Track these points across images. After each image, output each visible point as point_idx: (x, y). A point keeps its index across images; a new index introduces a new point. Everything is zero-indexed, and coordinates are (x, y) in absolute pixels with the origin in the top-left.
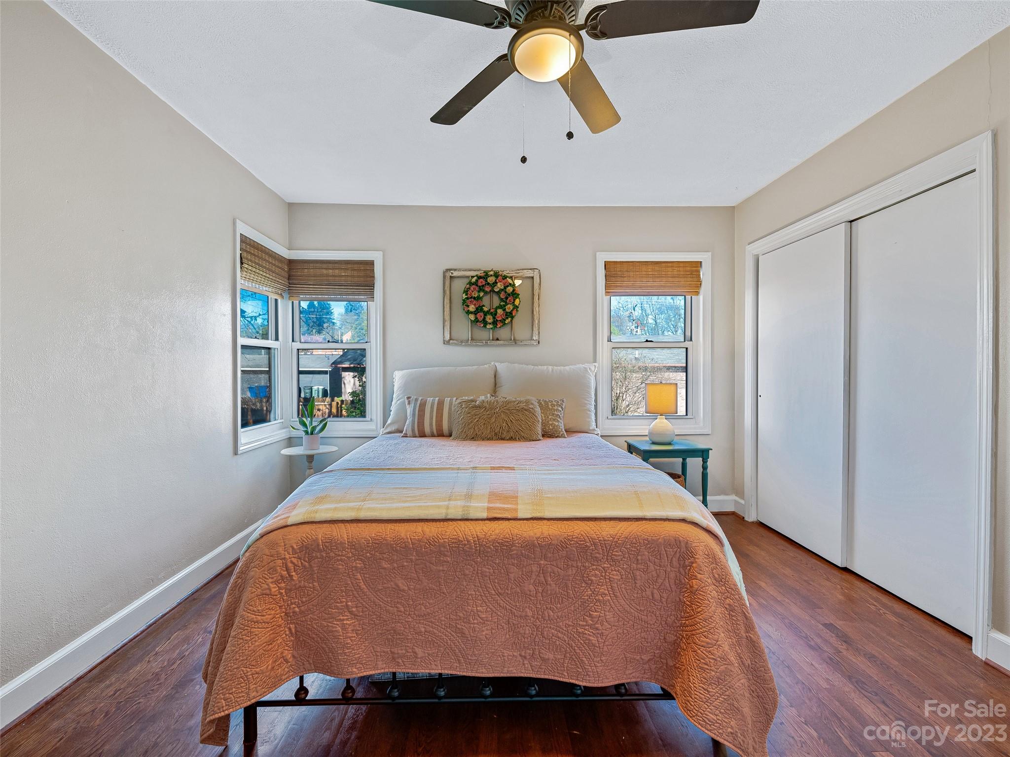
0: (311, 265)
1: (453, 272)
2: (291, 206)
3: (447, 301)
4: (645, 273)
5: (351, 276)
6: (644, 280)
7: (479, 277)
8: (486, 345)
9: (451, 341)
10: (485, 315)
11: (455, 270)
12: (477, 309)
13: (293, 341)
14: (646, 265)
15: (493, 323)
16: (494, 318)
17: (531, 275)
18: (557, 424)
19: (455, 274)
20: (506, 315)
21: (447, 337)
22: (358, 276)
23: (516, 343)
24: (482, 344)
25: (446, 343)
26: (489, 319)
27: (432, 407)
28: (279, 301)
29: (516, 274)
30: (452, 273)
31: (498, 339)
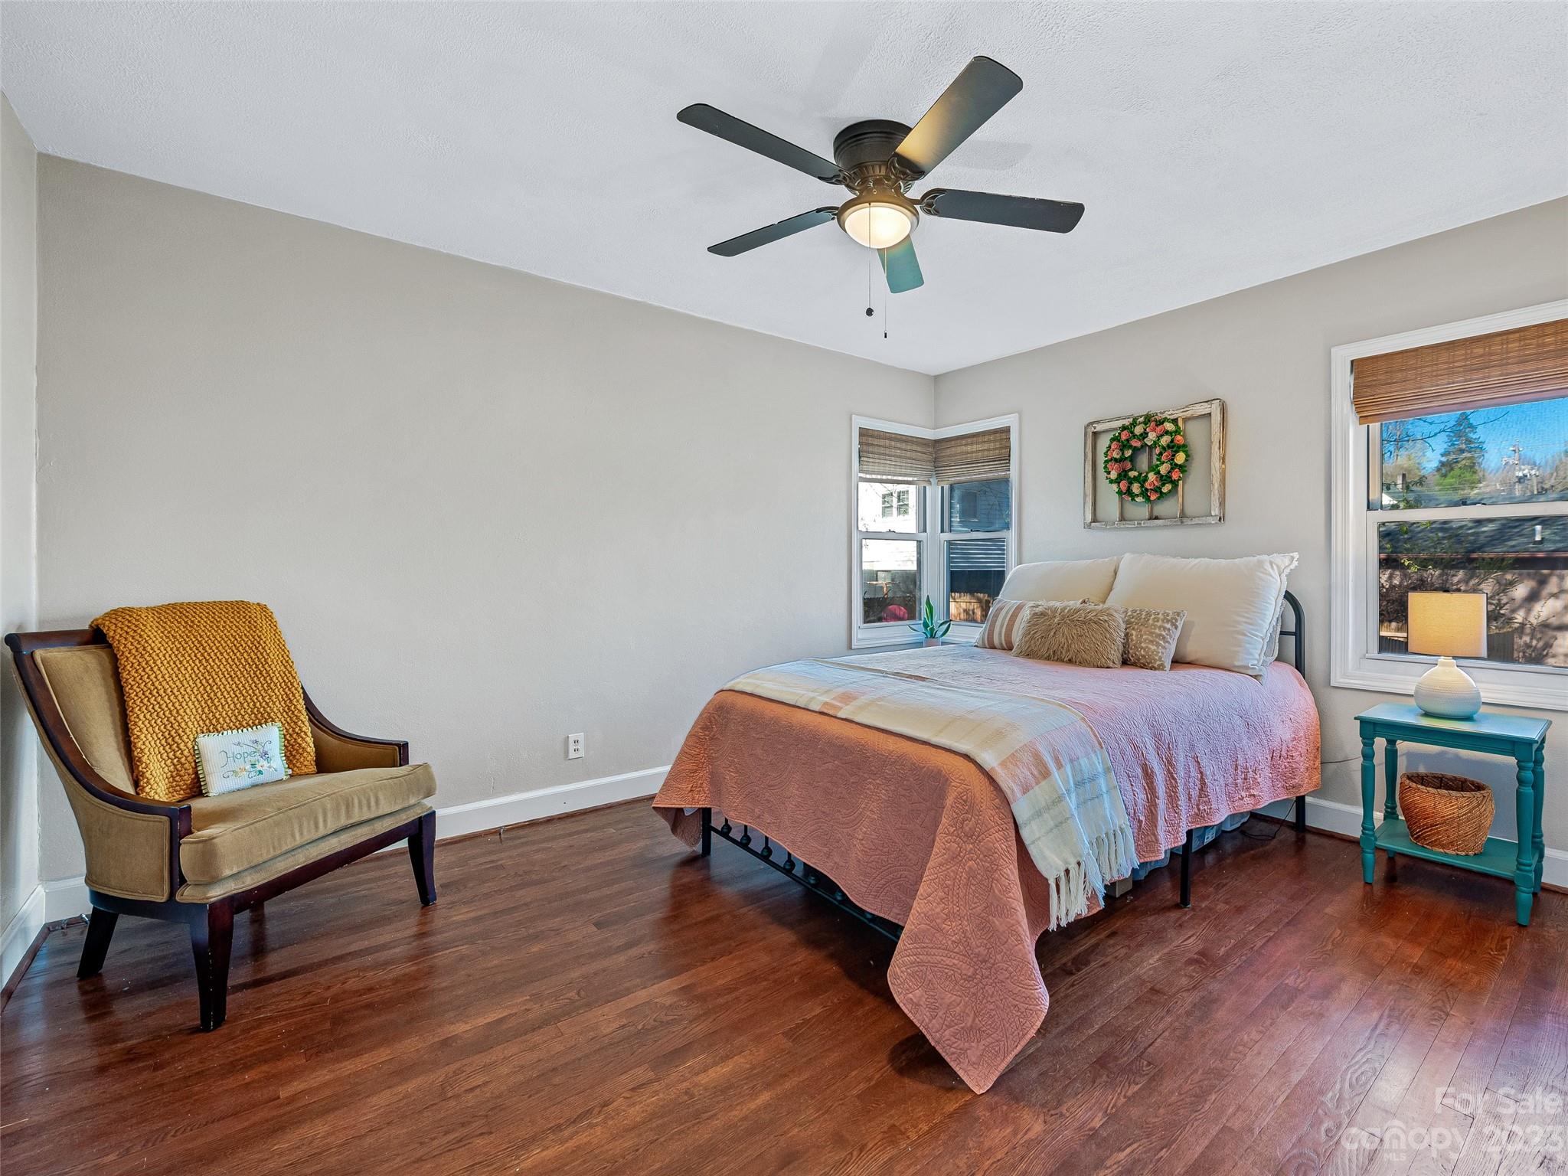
0: (953, 443)
1: (1096, 425)
2: (937, 379)
3: (1089, 467)
4: (1446, 366)
5: (988, 450)
6: (1439, 382)
7: (1124, 428)
8: (1139, 527)
9: (1093, 524)
10: (1131, 483)
11: (1098, 422)
12: (1119, 475)
13: (942, 531)
14: (1448, 349)
15: (1141, 493)
16: (1142, 486)
17: (1207, 411)
18: (1153, 648)
19: (1099, 428)
20: (1161, 480)
21: (1089, 517)
22: (995, 449)
23: (1182, 522)
24: (1133, 526)
25: (1088, 526)
26: (1136, 488)
27: (1007, 613)
28: (927, 487)
29: (1184, 413)
30: (1095, 428)
31: (1157, 518)
